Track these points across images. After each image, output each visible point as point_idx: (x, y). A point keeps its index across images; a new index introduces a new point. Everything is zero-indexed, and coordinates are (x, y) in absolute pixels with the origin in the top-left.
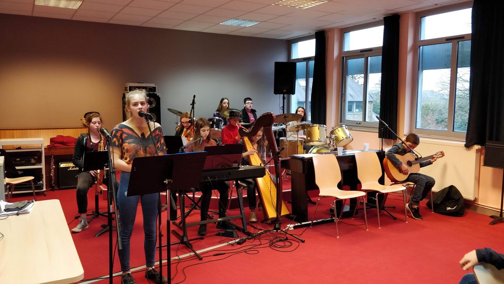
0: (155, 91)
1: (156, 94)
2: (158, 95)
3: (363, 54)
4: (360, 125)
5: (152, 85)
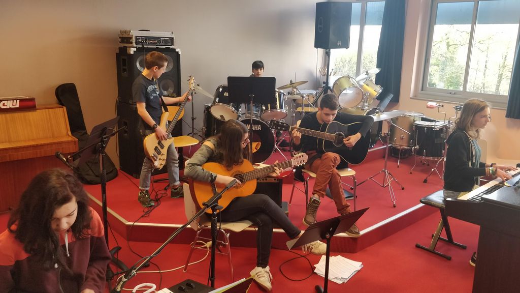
0: (173, 44)
1: (174, 49)
2: (177, 51)
4: (454, 96)
5: (167, 35)
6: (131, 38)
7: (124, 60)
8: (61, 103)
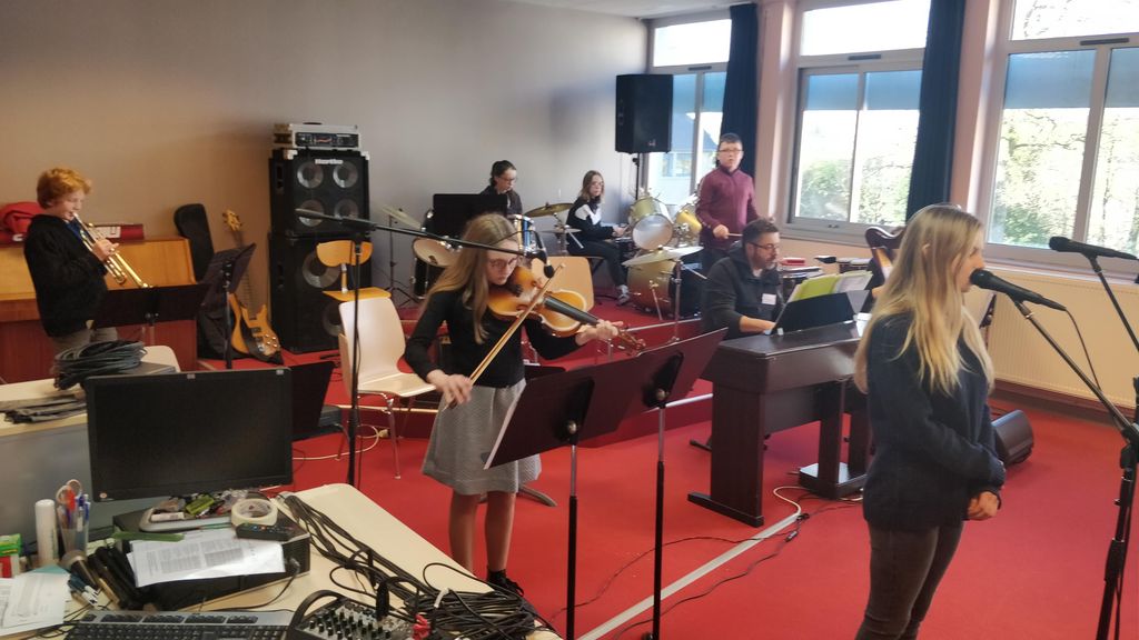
0: (356, 145)
1: (359, 153)
2: (363, 154)
3: (857, 66)
4: (836, 230)
5: (347, 130)
6: (290, 135)
7: (279, 169)
8: (182, 234)
